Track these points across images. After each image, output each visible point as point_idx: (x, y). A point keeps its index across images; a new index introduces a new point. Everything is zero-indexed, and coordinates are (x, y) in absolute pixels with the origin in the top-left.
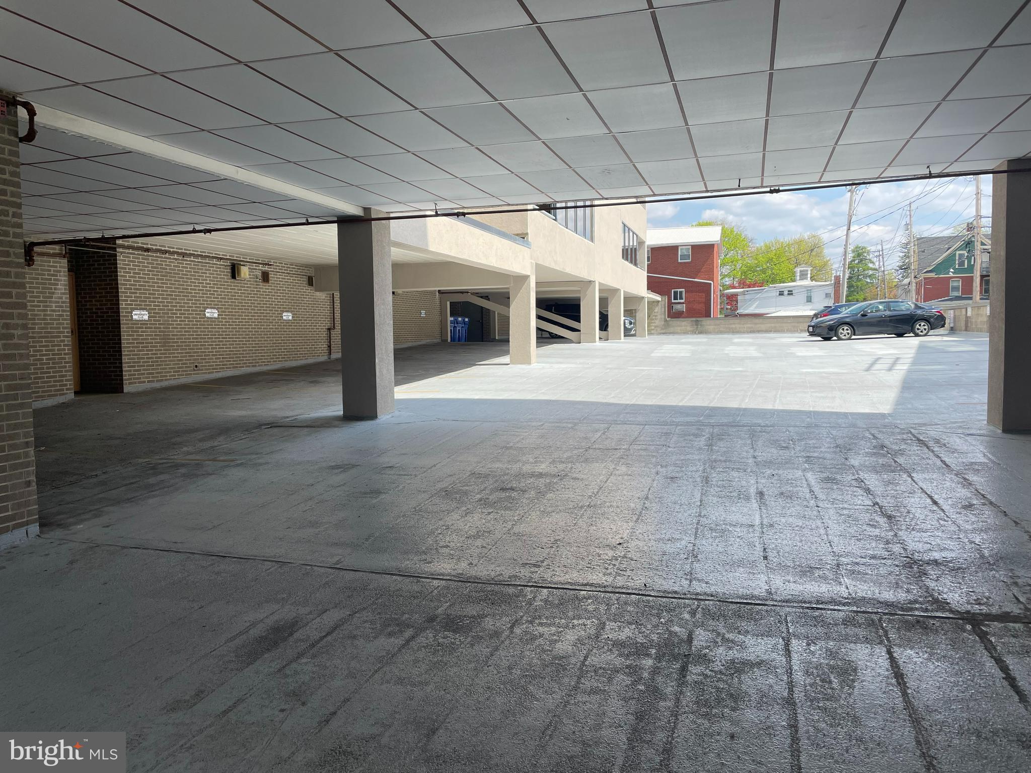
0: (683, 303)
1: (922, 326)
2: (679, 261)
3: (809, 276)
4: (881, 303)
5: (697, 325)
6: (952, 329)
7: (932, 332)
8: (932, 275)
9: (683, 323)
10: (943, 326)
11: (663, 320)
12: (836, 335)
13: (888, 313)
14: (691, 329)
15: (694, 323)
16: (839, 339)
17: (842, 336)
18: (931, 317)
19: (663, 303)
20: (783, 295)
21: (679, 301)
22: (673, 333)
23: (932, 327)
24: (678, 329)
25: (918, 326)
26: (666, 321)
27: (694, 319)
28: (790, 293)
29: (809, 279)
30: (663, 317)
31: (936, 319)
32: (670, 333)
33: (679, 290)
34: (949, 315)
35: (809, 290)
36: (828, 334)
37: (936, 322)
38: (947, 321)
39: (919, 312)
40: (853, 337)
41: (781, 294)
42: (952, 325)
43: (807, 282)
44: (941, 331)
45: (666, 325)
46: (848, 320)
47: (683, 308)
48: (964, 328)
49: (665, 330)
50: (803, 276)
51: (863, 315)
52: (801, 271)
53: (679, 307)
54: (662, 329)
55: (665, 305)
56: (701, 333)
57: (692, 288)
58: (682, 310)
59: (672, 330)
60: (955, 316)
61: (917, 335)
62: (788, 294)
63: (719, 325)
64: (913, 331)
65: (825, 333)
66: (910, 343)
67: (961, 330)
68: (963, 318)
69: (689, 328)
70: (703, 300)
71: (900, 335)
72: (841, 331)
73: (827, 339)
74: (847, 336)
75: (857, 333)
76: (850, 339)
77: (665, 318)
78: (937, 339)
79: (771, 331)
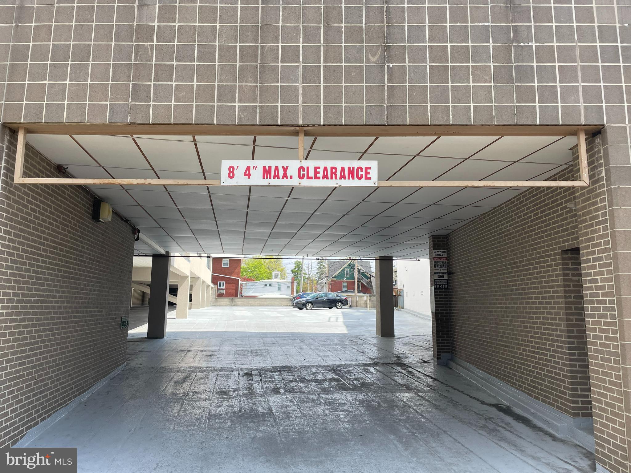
0: (224, 289)
1: (339, 304)
2: (223, 266)
3: (279, 276)
4: (323, 293)
5: (232, 301)
6: (350, 306)
7: (343, 307)
8: (335, 279)
9: (225, 300)
10: (347, 305)
11: (214, 298)
12: (306, 308)
13: (326, 298)
14: (230, 303)
15: (231, 300)
16: (307, 309)
17: (308, 308)
18: (343, 300)
19: (215, 289)
20: (266, 286)
21: (222, 288)
22: (220, 305)
23: (343, 305)
24: (222, 303)
25: (338, 304)
26: (216, 298)
27: (231, 298)
28: (270, 285)
29: (279, 278)
30: (214, 296)
31: (345, 301)
32: (218, 305)
33: (222, 282)
34: (349, 300)
35: (279, 284)
36: (302, 307)
37: (344, 302)
38: (349, 303)
39: (338, 298)
40: (313, 309)
41: (266, 285)
42: (350, 304)
43: (278, 280)
44: (346, 307)
45: (216, 301)
46: (310, 301)
47: (224, 292)
48: (355, 306)
49: (215, 304)
50: (276, 276)
51: (316, 299)
52: (275, 274)
53: (222, 291)
54: (213, 303)
55: (216, 290)
56: (234, 305)
57: (228, 281)
58: (223, 293)
59: (219, 303)
60: (351, 300)
61: (338, 308)
62: (269, 286)
63: (243, 301)
64: (336, 306)
65: (301, 306)
66: (334, 311)
67: (354, 307)
68: (355, 301)
69: (228, 303)
70: (235, 288)
71: (330, 308)
72: (308, 305)
73: (301, 309)
74: (310, 308)
75: (314, 307)
76: (311, 309)
77: (215, 297)
78: (346, 309)
79: (269, 305)
